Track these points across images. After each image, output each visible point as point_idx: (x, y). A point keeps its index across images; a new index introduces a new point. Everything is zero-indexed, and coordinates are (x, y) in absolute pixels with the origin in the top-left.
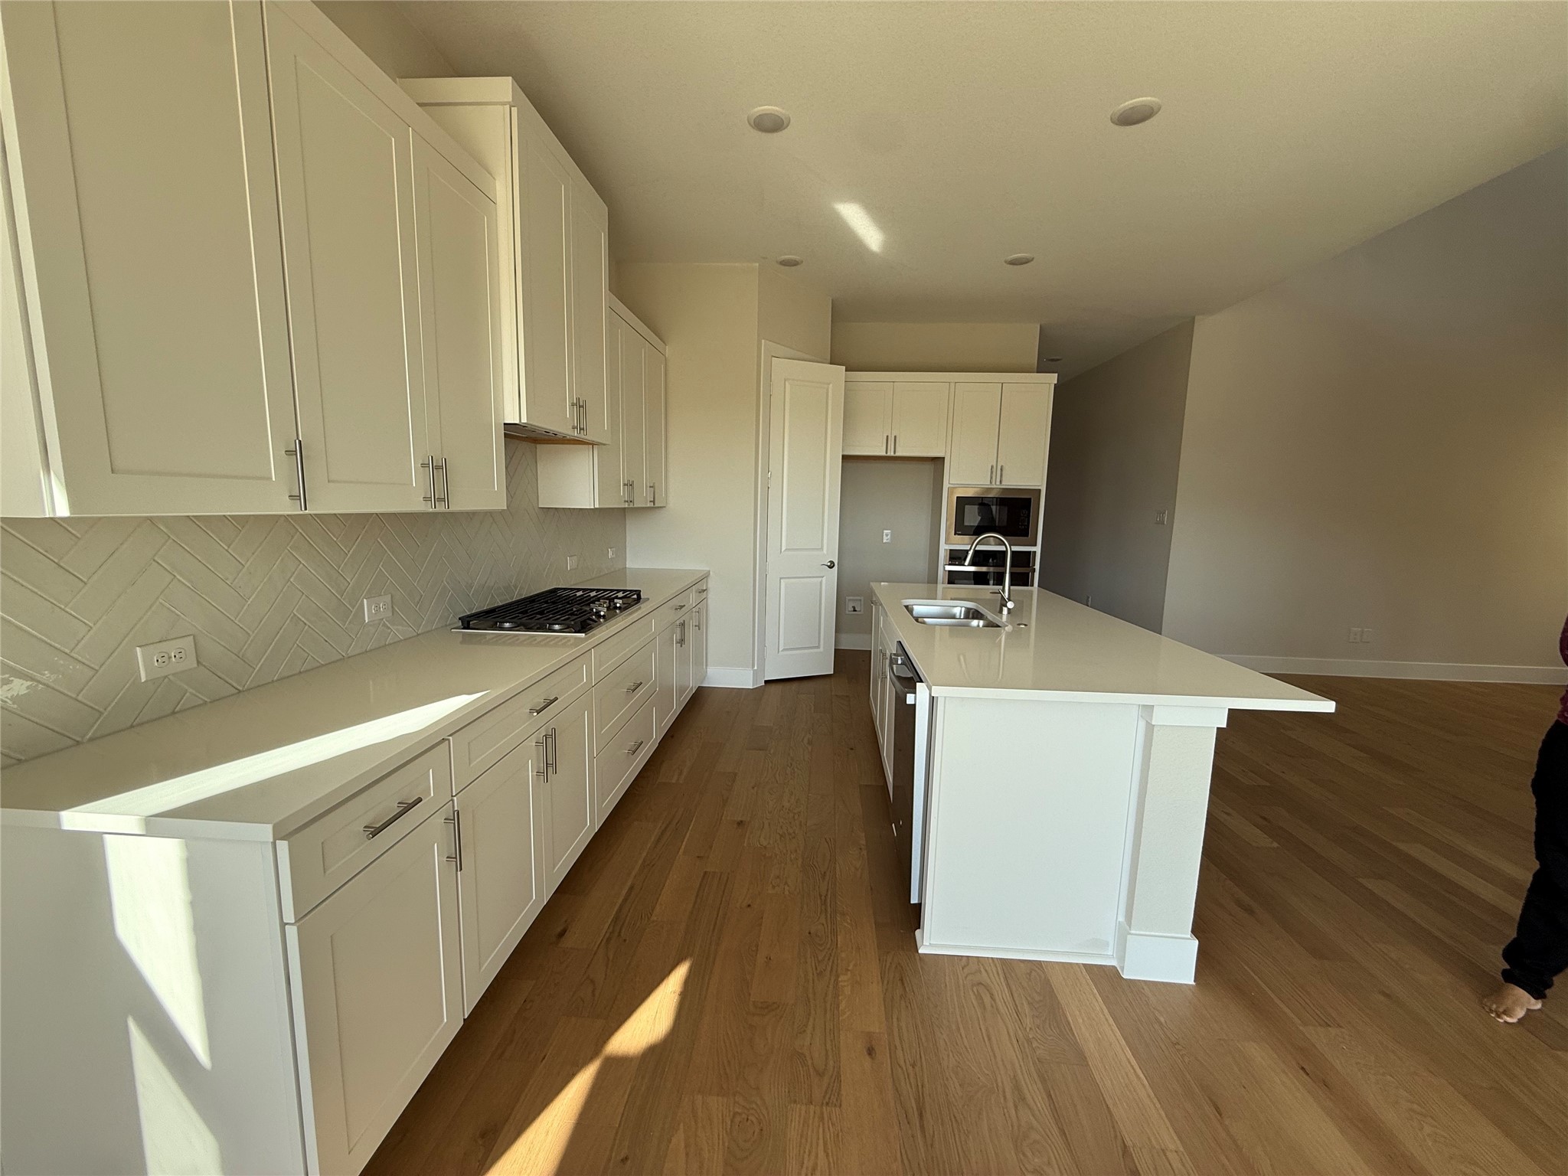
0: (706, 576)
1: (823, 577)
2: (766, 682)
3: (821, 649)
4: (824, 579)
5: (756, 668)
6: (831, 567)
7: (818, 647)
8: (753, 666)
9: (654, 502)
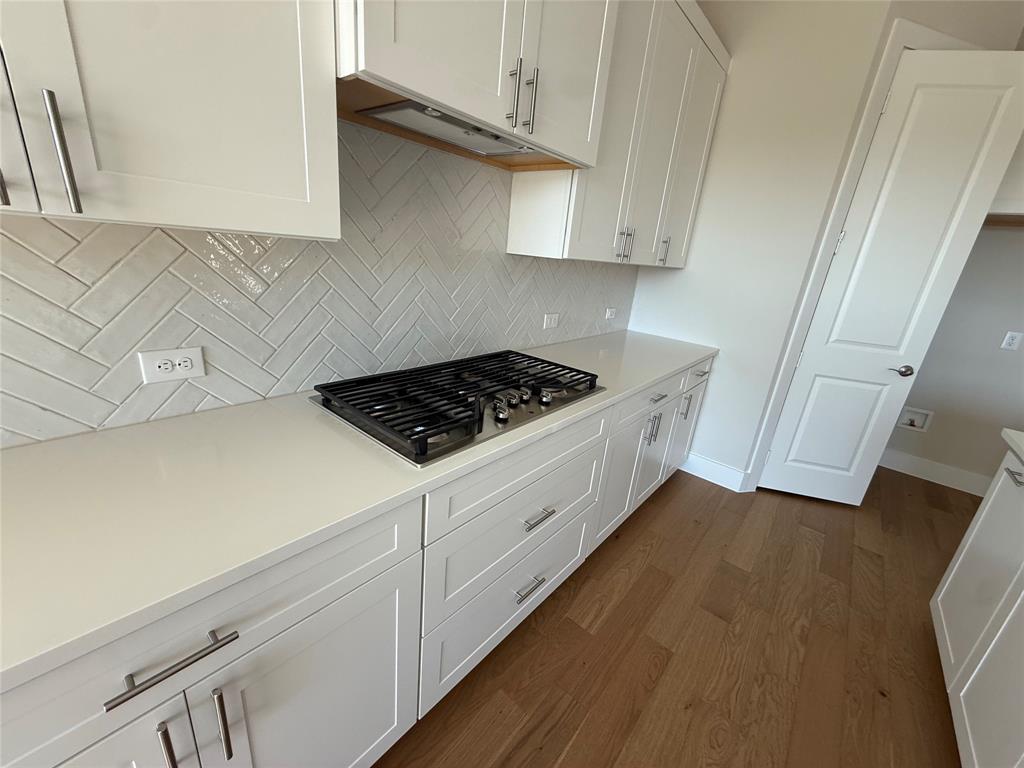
0: (713, 356)
1: (885, 385)
2: (758, 488)
3: (851, 474)
4: (886, 389)
5: (749, 472)
6: (903, 374)
7: (848, 470)
8: (747, 468)
9: (663, 260)
